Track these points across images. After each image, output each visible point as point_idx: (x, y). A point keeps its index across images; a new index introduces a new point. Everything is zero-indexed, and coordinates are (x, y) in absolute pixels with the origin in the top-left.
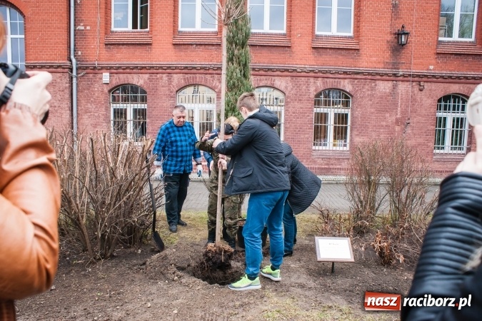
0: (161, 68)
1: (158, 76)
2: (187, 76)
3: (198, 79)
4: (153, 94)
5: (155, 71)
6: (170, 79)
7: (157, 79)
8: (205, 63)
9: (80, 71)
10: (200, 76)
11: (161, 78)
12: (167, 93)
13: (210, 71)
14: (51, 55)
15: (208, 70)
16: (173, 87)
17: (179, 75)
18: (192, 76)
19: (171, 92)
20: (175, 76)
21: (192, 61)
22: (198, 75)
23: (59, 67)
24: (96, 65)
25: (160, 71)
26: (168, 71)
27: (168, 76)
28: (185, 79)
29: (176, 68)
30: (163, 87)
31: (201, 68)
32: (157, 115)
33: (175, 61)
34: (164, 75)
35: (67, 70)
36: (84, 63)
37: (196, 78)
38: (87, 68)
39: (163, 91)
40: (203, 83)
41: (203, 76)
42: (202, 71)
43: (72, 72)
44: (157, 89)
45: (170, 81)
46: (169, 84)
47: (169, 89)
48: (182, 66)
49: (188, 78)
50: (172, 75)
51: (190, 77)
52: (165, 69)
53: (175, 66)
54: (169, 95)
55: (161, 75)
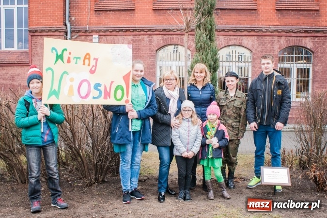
0: (143, 30)
1: (141, 37)
2: (165, 37)
3: (175, 40)
5: (137, 33)
6: (150, 39)
7: (140, 40)
9: (74, 34)
10: (177, 36)
11: (143, 39)
12: (148, 52)
14: (50, 20)
16: (154, 46)
17: (158, 36)
18: (169, 36)
19: (152, 51)
20: (155, 37)
21: (170, 24)
22: (174, 36)
23: (56, 31)
24: (88, 29)
25: (142, 33)
26: (149, 33)
27: (149, 37)
28: (163, 40)
29: (156, 30)
30: (144, 46)
31: (178, 30)
33: (155, 24)
34: (146, 37)
35: (62, 33)
36: (76, 27)
37: (173, 38)
38: (79, 31)
39: (145, 50)
40: (179, 43)
41: (179, 37)
42: (178, 33)
43: (67, 35)
44: (139, 49)
45: (150, 41)
46: (150, 44)
47: (150, 49)
48: (161, 28)
49: (166, 39)
50: (152, 36)
51: (168, 38)
52: (147, 32)
53: (154, 28)
54: (150, 54)
55: (142, 36)
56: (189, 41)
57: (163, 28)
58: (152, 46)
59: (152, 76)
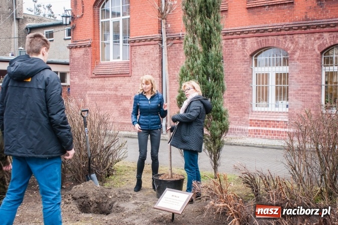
0: (235, 33)
1: (233, 41)
2: (259, 39)
3: (270, 42)
4: (229, 60)
5: (230, 37)
6: (244, 43)
7: (232, 44)
8: (277, 24)
9: (169, 42)
10: (272, 38)
11: (236, 43)
12: (242, 57)
13: (282, 32)
14: (147, 29)
15: (280, 31)
16: (247, 51)
17: (252, 39)
18: (264, 38)
19: (245, 56)
20: (248, 40)
21: (265, 23)
22: (270, 38)
23: (151, 39)
24: (181, 36)
25: (235, 36)
26: (242, 35)
27: (242, 41)
28: (257, 42)
29: (249, 32)
30: (237, 51)
31: (273, 30)
32: (232, 80)
33: (250, 24)
34: (239, 40)
35: (157, 42)
36: (172, 34)
37: (268, 40)
38: (174, 38)
39: (238, 55)
40: (275, 45)
41: (275, 38)
42: (274, 33)
43: (162, 43)
44: (232, 54)
45: (244, 45)
46: (243, 49)
47: (243, 54)
48: (254, 29)
49: (260, 41)
50: (246, 39)
51: (263, 40)
52: (240, 34)
53: (247, 30)
54: (243, 59)
55: (235, 40)
56: (287, 43)
57: (256, 29)
58: (245, 50)
59: (246, 85)
